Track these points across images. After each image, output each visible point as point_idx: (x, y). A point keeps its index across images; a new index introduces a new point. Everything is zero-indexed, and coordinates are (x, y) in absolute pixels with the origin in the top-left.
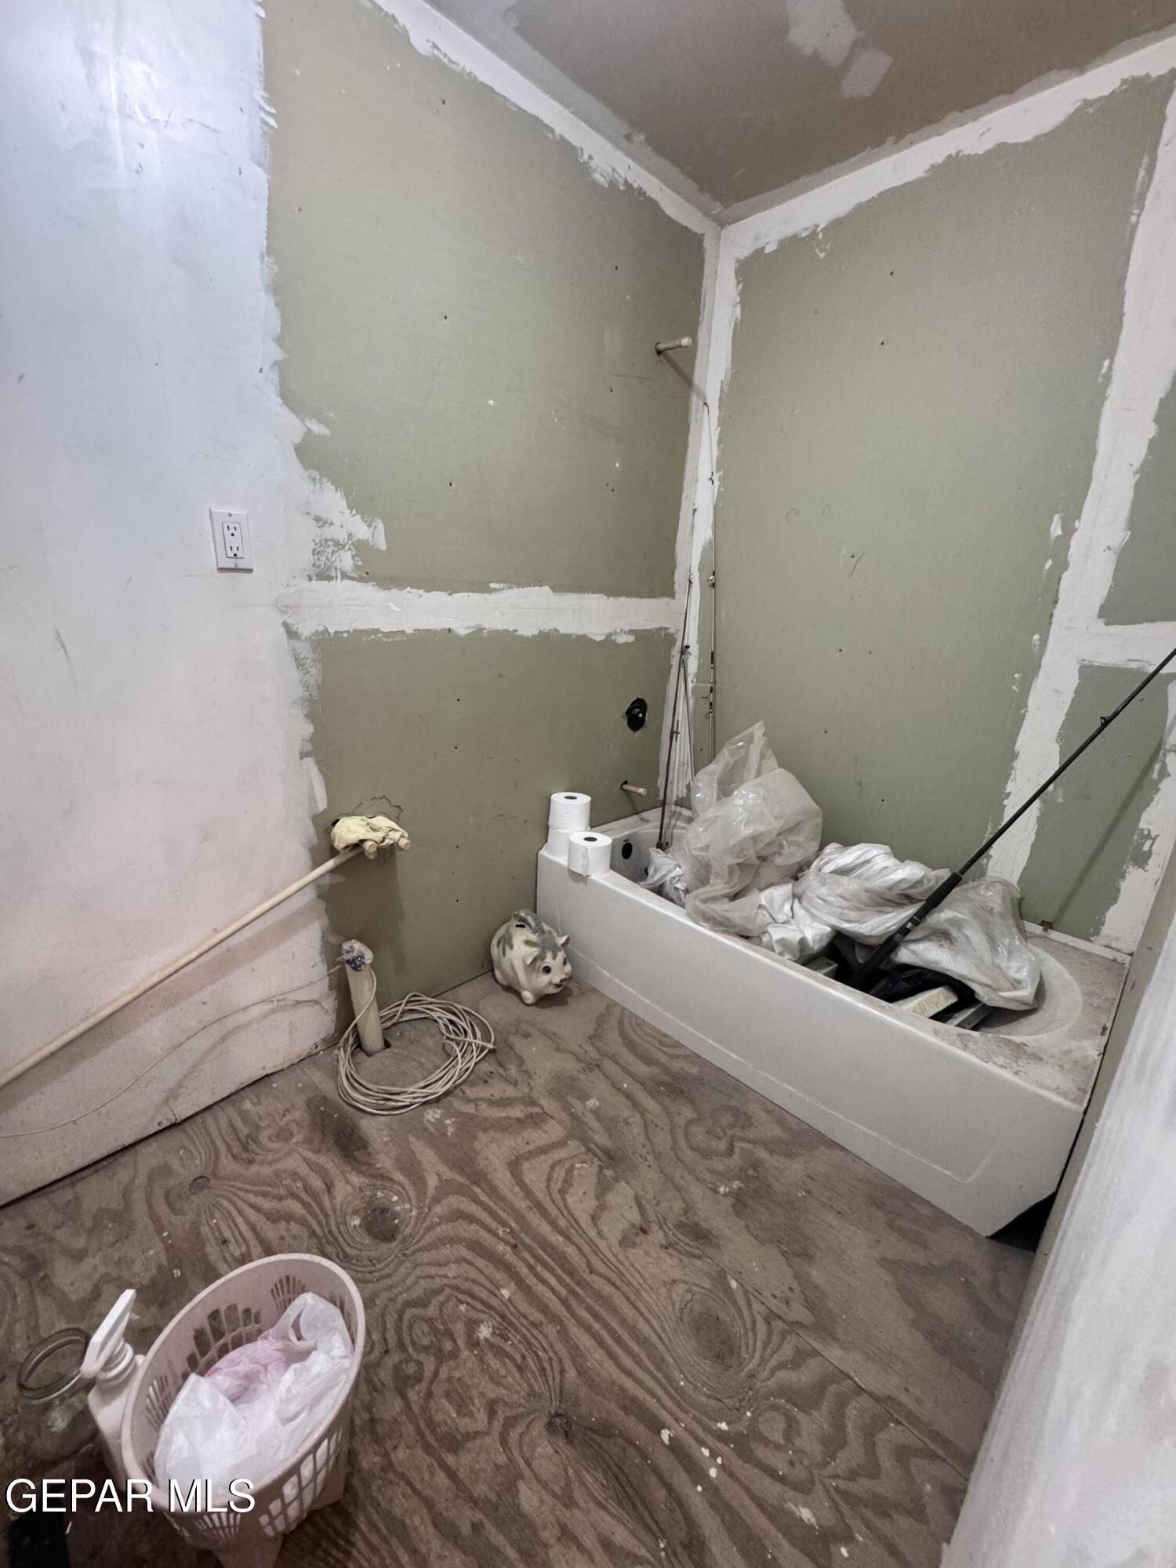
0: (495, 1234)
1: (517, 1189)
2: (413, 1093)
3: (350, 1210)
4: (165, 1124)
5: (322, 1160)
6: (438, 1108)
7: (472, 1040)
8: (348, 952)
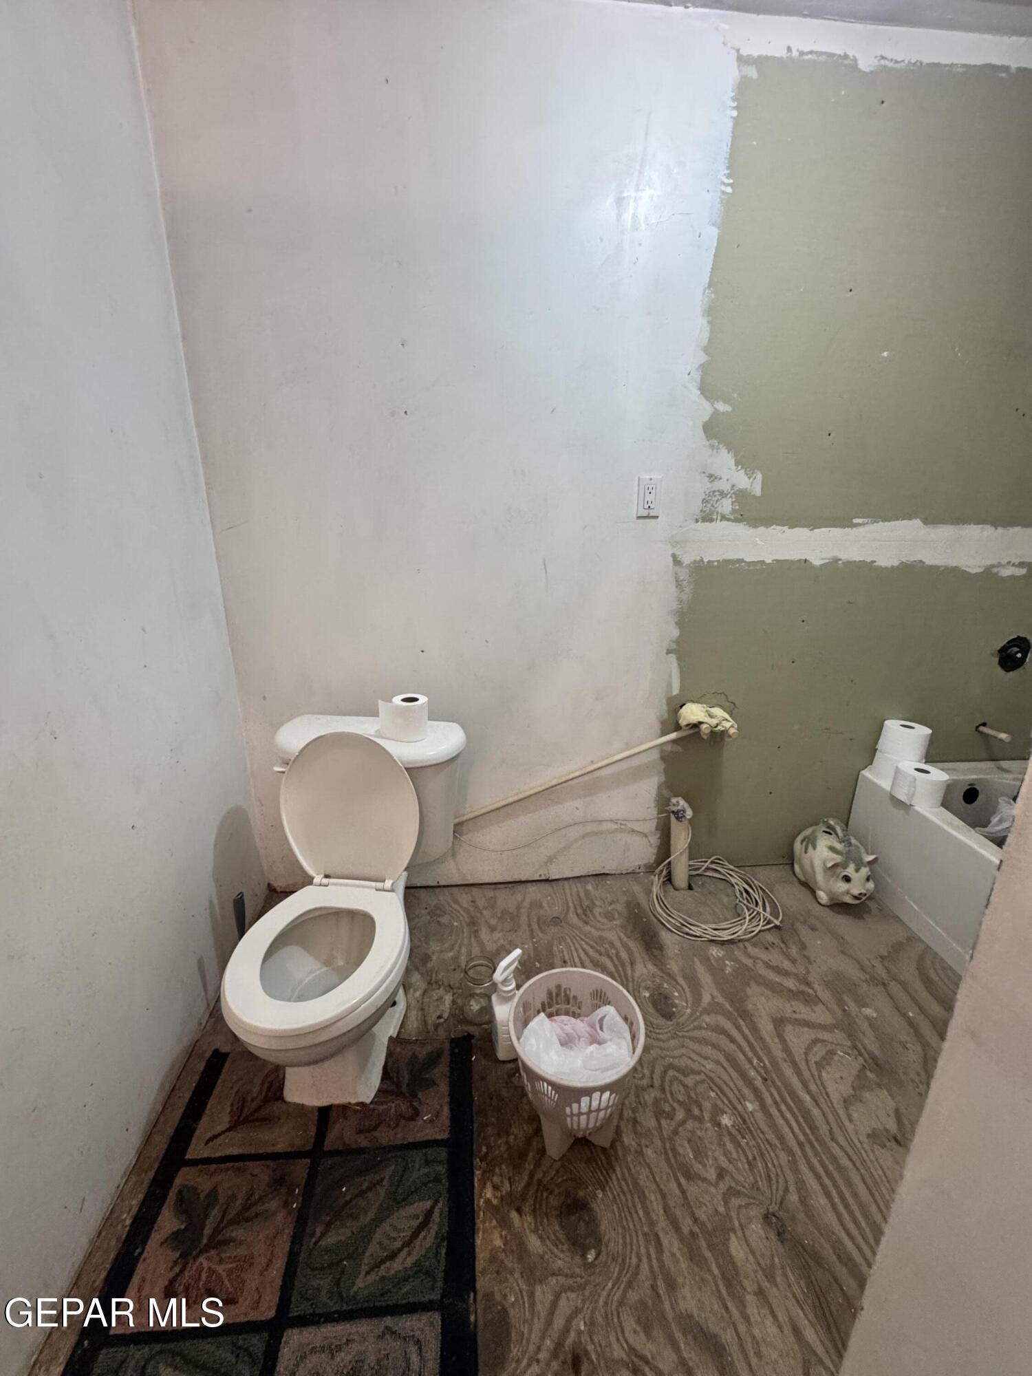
0: (751, 1062)
1: (776, 1040)
2: (704, 929)
3: (643, 984)
4: (543, 878)
5: (631, 944)
6: (723, 950)
7: (761, 910)
8: (674, 805)
